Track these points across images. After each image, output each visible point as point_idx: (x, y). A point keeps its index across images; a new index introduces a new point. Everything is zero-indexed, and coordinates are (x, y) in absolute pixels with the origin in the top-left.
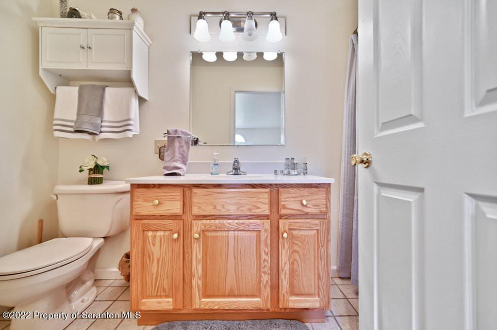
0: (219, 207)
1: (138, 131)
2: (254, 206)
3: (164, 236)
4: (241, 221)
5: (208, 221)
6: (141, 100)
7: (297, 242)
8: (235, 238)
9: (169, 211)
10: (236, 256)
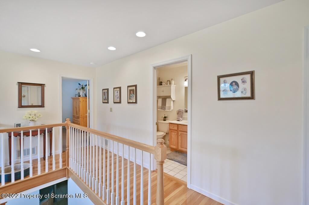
1: (173, 109)
3: (174, 133)
5: (181, 132)
6: (174, 101)
9: (175, 129)
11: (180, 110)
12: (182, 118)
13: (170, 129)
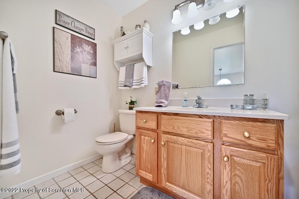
0: (176, 128)
1: (147, 83)
2: (199, 131)
3: (148, 139)
4: (191, 140)
5: (170, 136)
6: (149, 67)
7: (238, 168)
8: (186, 151)
9: (151, 127)
10: (187, 163)
11: (163, 81)
12: (167, 100)
13: (138, 128)
